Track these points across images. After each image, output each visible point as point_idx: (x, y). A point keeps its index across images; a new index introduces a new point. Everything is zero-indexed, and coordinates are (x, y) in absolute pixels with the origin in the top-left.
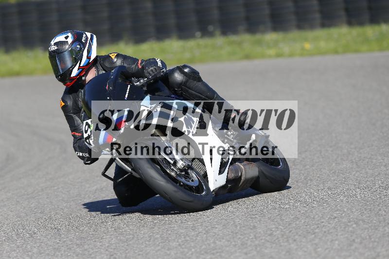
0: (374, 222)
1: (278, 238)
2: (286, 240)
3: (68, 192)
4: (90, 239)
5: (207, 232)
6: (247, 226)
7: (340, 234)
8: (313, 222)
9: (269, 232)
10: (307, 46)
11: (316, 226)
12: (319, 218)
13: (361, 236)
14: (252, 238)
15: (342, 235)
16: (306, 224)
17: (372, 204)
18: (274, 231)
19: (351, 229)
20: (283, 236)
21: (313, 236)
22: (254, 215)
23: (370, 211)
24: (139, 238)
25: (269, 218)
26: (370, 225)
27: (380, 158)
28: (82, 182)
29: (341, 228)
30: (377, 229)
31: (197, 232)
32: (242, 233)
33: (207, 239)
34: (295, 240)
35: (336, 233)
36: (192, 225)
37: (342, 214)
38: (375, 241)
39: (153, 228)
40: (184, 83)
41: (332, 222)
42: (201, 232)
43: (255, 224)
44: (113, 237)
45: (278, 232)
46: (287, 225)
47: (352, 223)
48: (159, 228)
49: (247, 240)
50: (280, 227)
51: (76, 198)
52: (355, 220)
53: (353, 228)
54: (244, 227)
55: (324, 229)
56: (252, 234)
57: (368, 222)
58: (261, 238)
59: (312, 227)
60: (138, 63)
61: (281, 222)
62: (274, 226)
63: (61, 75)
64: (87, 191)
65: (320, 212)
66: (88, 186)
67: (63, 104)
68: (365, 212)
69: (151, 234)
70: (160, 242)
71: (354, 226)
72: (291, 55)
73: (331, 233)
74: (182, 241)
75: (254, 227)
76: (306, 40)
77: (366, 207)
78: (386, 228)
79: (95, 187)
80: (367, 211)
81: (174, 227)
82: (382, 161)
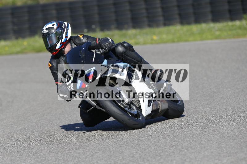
0: (198, 148)
1: (137, 159)
2: (142, 160)
3: (3, 130)
4: (17, 161)
5: (92, 156)
6: (118, 151)
7: (176, 156)
8: (160, 149)
9: (132, 155)
10: (155, 38)
11: (161, 151)
12: (163, 146)
13: (190, 158)
14: (121, 159)
15: (178, 157)
16: (155, 150)
17: (196, 137)
18: (134, 155)
19: (183, 153)
20: (140, 157)
21: (160, 157)
22: (122, 144)
23: (196, 141)
24: (49, 160)
25: (132, 147)
26: (196, 150)
27: (201, 108)
28: (12, 125)
29: (177, 152)
30: (200, 153)
31: (86, 156)
32: (114, 156)
33: (92, 160)
34: (148, 160)
35: (174, 156)
36: (82, 151)
37: (177, 144)
38: (198, 161)
39: (58, 153)
40: (124, 53)
41: (171, 148)
42: (88, 156)
43: (123, 150)
44: (32, 159)
45: (137, 155)
46: (143, 151)
47: (184, 149)
48: (62, 153)
49: (118, 160)
50: (139, 152)
51: (8, 135)
52: (186, 147)
53: (185, 152)
54: (116, 152)
55: (167, 153)
56: (121, 157)
57: (194, 149)
58: (126, 159)
59: (159, 152)
60: (96, 40)
61: (139, 149)
62: (135, 151)
63: (50, 48)
64: (15, 130)
65: (164, 142)
66: (16, 127)
67: (51, 65)
68: (192, 142)
69: (57, 157)
70: (62, 162)
71: (186, 151)
72: (145, 44)
73: (171, 155)
74: (76, 162)
75: (122, 152)
76: (154, 34)
77: (192, 139)
78: (206, 152)
79: (21, 127)
80: (194, 141)
81: (71, 152)
82: (203, 110)
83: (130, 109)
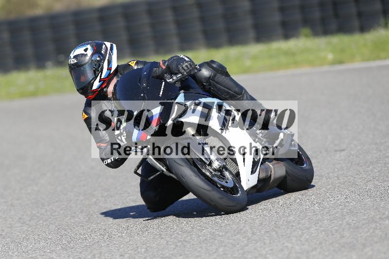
40: (213, 78)
83: (222, 178)
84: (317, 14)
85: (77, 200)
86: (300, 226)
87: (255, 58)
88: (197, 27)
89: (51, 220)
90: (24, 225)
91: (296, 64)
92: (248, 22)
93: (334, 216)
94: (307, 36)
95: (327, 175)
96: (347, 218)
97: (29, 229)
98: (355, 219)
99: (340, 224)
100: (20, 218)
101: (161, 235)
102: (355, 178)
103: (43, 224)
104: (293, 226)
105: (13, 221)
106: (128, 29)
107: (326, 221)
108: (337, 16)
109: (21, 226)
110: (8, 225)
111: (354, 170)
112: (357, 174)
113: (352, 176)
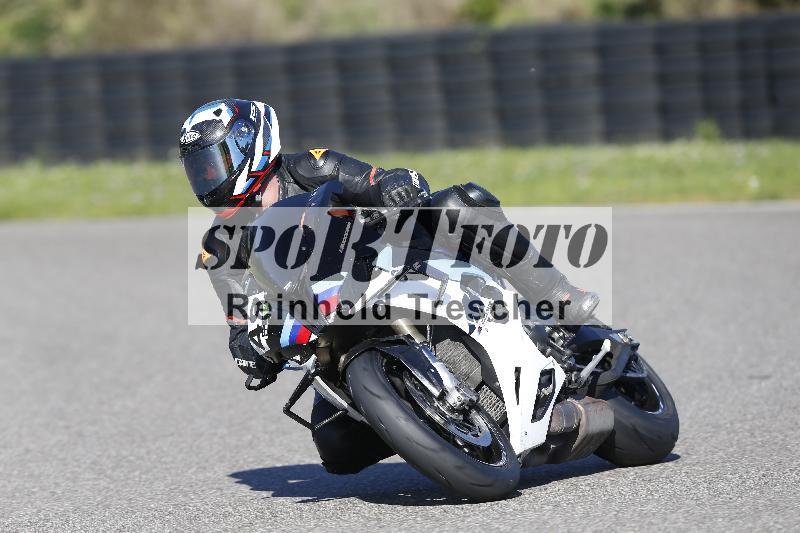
60: (368, 174)
63: (211, 194)
83: (467, 427)
84: (733, 95)
85: (215, 434)
86: (666, 525)
87: (599, 173)
88: (485, 101)
89: (158, 472)
90: (102, 476)
91: (683, 193)
92: (592, 99)
93: (738, 510)
94: (708, 137)
95: (728, 425)
96: (765, 517)
97: (112, 486)
98: (781, 520)
99: (749, 528)
100: (94, 463)
101: (379, 520)
102: (786, 436)
103: (140, 478)
104: (652, 524)
105: (79, 466)
106: (345, 93)
107: (720, 520)
108: (773, 100)
109: (95, 479)
110: (68, 475)
111: (786, 419)
112: (792, 429)
113: (780, 432)
